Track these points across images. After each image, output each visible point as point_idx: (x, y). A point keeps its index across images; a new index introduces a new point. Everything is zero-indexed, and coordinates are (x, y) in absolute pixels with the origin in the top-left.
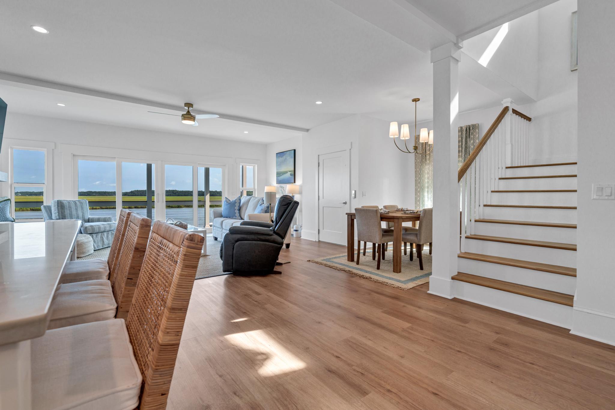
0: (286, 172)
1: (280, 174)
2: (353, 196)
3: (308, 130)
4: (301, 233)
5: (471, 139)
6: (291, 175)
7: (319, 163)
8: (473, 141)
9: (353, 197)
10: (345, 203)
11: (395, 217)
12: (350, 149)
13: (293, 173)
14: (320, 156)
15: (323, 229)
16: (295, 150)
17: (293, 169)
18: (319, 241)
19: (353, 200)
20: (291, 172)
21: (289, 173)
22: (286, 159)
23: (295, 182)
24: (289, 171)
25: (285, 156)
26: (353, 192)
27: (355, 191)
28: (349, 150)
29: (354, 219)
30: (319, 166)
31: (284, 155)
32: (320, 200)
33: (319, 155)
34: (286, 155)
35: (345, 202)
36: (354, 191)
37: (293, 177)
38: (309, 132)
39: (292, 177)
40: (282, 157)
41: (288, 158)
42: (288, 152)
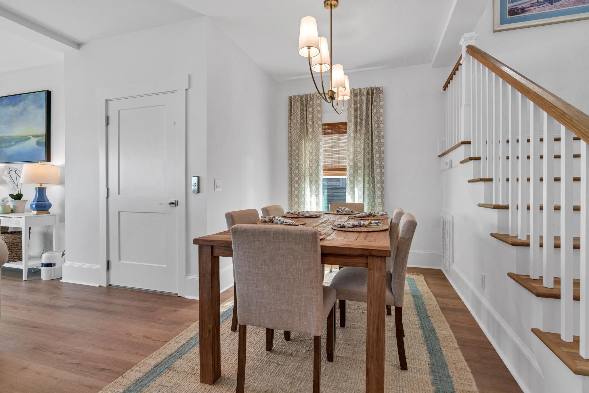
0: (26, 138)
1: (10, 142)
2: (194, 188)
3: (79, 45)
4: (61, 268)
5: (374, 107)
6: (38, 143)
7: (108, 118)
8: (376, 110)
9: (194, 190)
10: (175, 204)
11: (373, 253)
12: (186, 89)
13: (44, 140)
14: (110, 103)
15: (120, 260)
16: (48, 94)
17: (43, 131)
18: (110, 285)
19: (193, 197)
20: (37, 139)
21: (34, 140)
22: (25, 109)
23: (49, 159)
24: (34, 136)
25: (22, 103)
26: (195, 180)
27: (199, 178)
28: (184, 90)
29: (219, 257)
30: (108, 124)
31: (20, 101)
32: (110, 198)
33: (107, 101)
34: (26, 101)
35: (174, 202)
36: (197, 178)
37: (44, 149)
38: (82, 48)
39: (41, 148)
40: (14, 105)
41: (32, 107)
42: (31, 96)
